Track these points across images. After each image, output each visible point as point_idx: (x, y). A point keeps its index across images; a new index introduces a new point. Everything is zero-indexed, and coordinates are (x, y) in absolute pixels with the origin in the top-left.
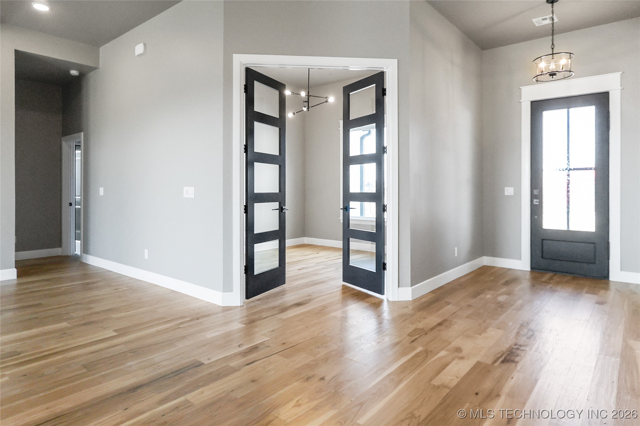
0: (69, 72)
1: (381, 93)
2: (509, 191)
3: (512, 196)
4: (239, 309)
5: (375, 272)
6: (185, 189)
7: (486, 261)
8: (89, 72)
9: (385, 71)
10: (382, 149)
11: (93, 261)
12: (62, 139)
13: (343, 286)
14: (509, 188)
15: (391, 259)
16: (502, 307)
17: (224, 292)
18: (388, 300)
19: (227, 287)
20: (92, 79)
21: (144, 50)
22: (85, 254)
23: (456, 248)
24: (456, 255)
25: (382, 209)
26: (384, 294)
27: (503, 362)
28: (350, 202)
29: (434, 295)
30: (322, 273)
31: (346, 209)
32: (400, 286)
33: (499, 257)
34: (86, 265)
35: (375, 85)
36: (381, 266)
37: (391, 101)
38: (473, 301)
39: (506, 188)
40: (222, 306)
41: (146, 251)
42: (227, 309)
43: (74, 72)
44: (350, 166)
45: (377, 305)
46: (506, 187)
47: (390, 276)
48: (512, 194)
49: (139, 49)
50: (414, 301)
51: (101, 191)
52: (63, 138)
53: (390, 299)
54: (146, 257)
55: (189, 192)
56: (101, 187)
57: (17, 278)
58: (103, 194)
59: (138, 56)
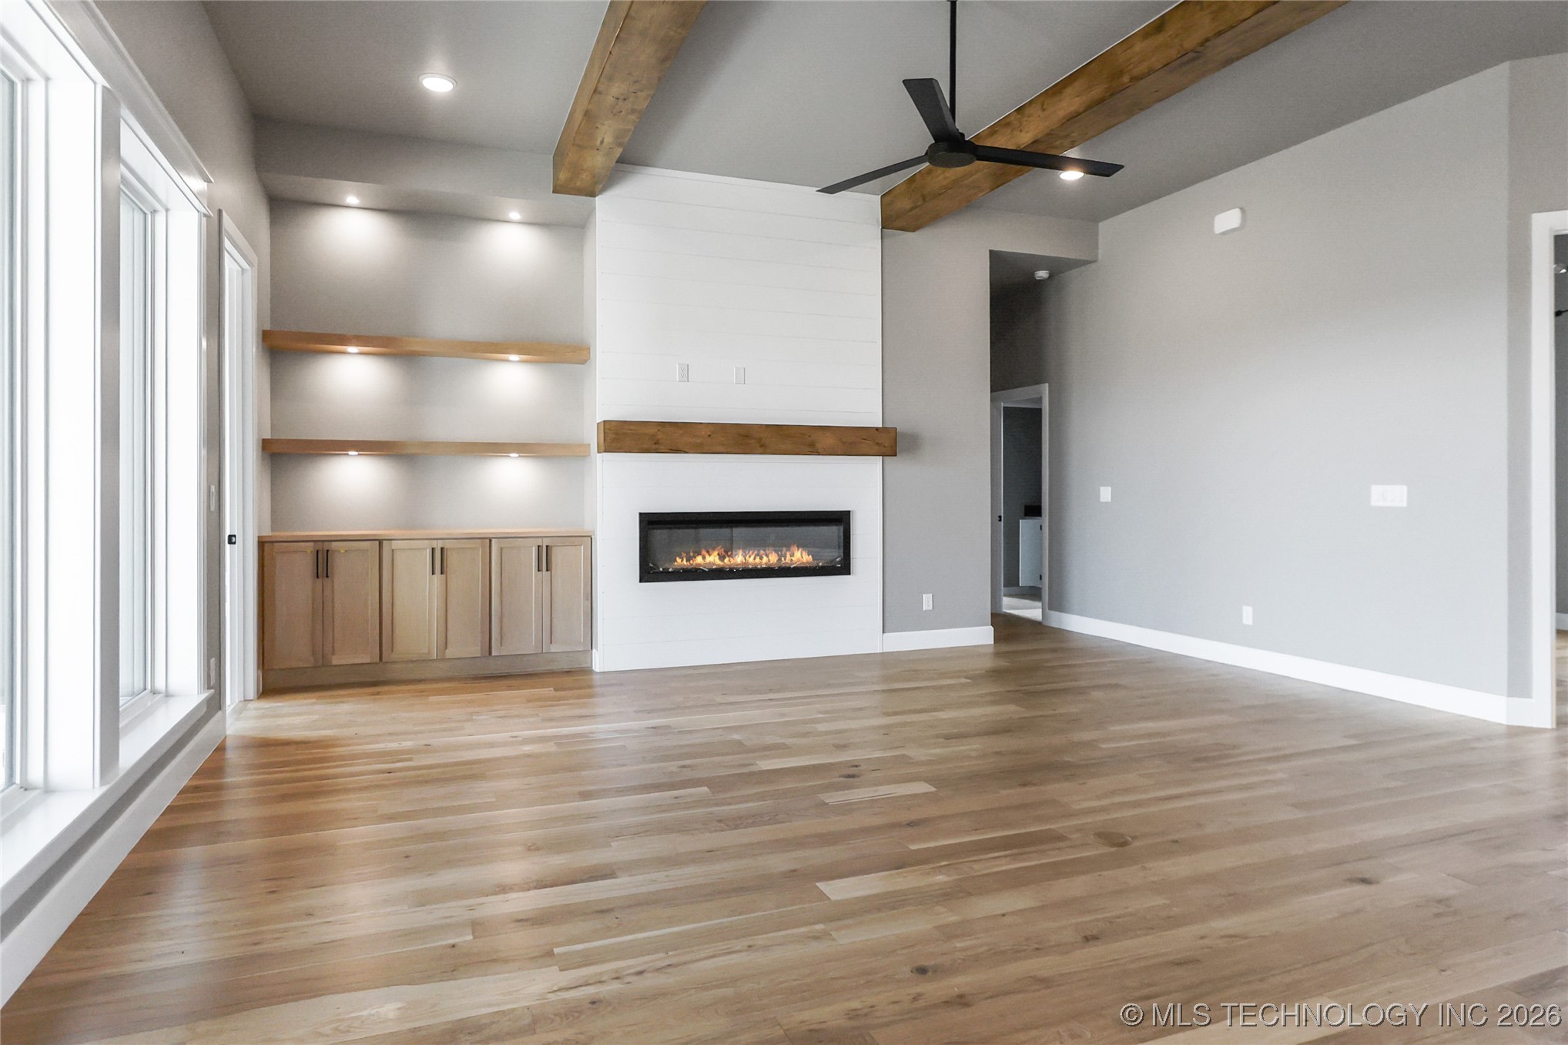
0: (1034, 274)
4: (1551, 734)
6: (1376, 489)
8: (1068, 270)
17: (1507, 696)
19: (1518, 687)
20: (1074, 281)
21: (1242, 222)
34: (1061, 632)
40: (1509, 727)
41: (1248, 610)
43: (1042, 274)
49: (1228, 220)
51: (1105, 494)
54: (1248, 621)
55: (1390, 496)
56: (1104, 486)
57: (995, 643)
58: (1110, 500)
59: (1224, 233)
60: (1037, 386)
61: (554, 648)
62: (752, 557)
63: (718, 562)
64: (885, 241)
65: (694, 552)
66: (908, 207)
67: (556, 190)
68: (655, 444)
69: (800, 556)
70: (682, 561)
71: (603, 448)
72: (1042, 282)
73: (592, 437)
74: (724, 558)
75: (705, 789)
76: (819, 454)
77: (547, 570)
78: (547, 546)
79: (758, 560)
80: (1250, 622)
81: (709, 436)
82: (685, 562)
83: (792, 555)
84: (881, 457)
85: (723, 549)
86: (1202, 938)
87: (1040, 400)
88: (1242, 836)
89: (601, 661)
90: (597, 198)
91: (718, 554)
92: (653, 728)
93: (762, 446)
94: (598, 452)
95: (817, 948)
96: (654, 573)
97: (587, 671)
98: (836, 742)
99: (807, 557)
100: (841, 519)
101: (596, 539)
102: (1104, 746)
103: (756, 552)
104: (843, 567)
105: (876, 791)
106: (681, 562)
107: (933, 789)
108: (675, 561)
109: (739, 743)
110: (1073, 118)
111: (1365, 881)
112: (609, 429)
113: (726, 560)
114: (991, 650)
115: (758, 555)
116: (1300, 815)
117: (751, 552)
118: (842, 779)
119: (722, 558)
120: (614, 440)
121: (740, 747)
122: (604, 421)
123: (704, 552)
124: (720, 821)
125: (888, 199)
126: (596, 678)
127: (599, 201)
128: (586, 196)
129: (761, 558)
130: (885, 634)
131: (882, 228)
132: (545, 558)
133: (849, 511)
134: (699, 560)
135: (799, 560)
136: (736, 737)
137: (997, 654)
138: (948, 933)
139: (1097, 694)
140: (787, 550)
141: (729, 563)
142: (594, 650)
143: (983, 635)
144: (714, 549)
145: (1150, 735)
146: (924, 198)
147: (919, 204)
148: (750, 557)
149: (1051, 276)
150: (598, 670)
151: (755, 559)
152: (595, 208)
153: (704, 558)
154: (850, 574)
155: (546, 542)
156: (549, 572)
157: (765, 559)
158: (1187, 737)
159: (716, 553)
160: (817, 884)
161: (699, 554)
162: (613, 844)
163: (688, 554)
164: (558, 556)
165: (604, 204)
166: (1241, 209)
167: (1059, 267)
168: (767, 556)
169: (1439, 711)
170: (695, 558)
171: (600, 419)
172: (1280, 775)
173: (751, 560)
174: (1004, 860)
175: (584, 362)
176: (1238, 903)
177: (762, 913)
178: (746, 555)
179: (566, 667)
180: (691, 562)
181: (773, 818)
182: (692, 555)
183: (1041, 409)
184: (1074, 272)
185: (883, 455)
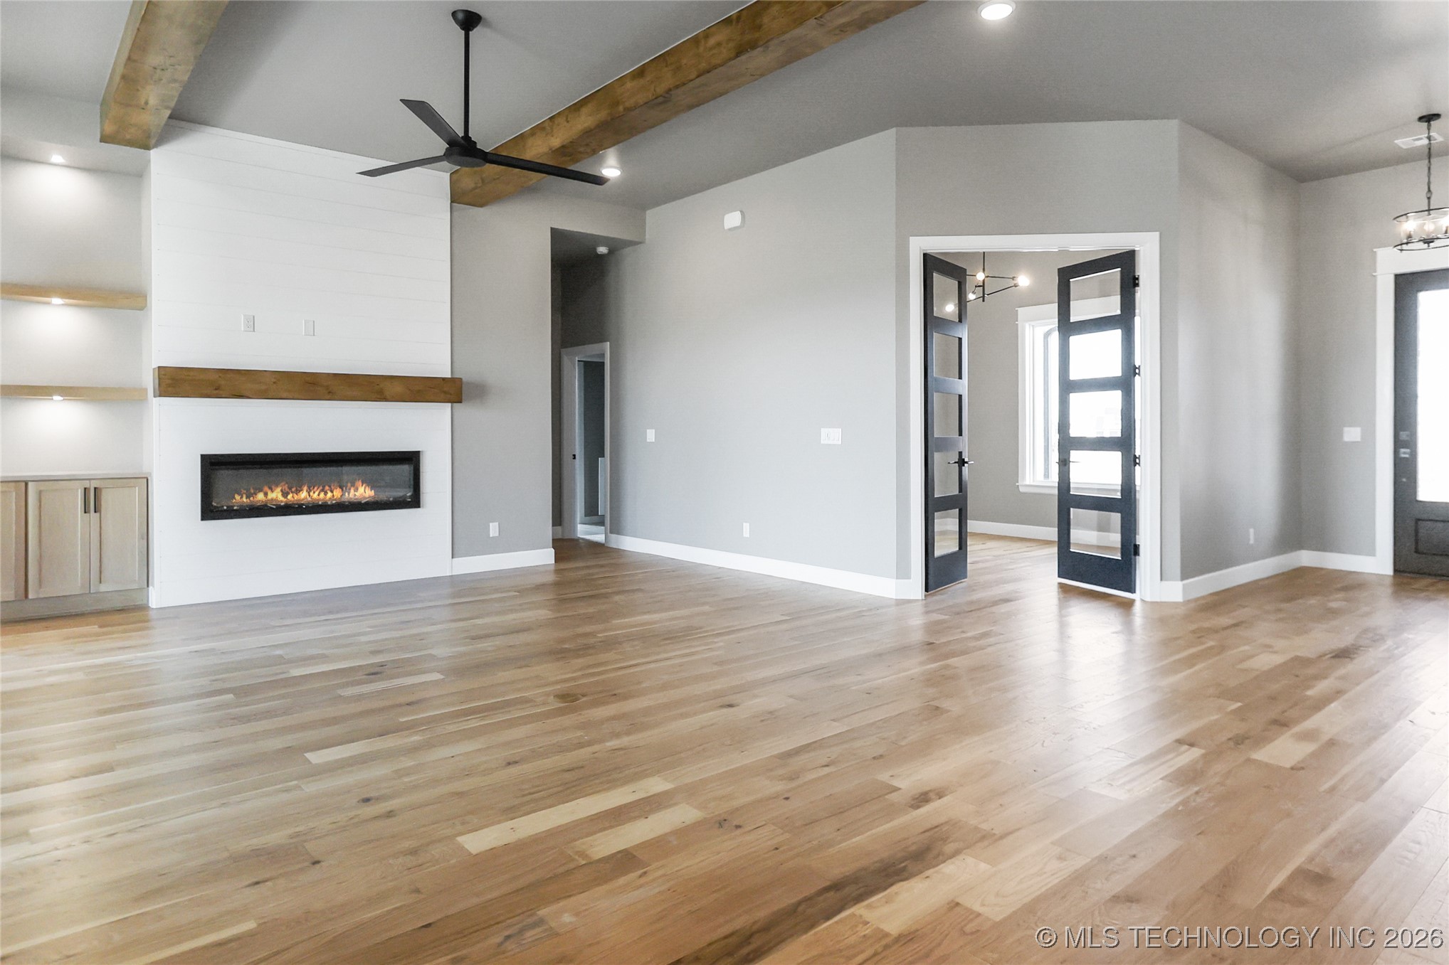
0: (595, 249)
1: (1130, 283)
2: (1352, 434)
3: (1358, 442)
4: (920, 603)
5: (1120, 558)
6: (824, 431)
7: (1306, 558)
8: (623, 248)
9: (1136, 249)
10: (1131, 370)
11: (630, 544)
12: (562, 353)
13: (1059, 584)
14: (1352, 429)
15: (1147, 536)
16: (1334, 613)
17: (897, 579)
18: (1142, 600)
19: (902, 572)
20: (629, 257)
21: (741, 222)
22: (613, 536)
23: (1252, 531)
24: (1252, 542)
25: (1131, 461)
26: (1135, 592)
27: (1333, 657)
28: (1071, 451)
29: (1216, 598)
30: (1012, 569)
31: (1064, 463)
32: (1163, 578)
33: (1331, 551)
34: (618, 551)
35: (1119, 269)
36: (1131, 549)
37: (1146, 296)
38: (1284, 606)
39: (1346, 429)
40: (896, 600)
41: (746, 526)
42: (901, 603)
43: (602, 250)
44: (1071, 394)
45: (1127, 605)
46: (1344, 426)
47: (1146, 566)
48: (1359, 439)
49: (733, 219)
50: (1187, 602)
51: (651, 435)
52: (563, 351)
53: (1148, 599)
54: (746, 534)
55: (832, 436)
56: (650, 428)
57: (555, 562)
58: (654, 440)
59: (730, 229)
60: (601, 344)
61: (103, 588)
62: (317, 493)
63: (281, 498)
64: (455, 214)
65: (254, 489)
66: (473, 185)
67: (105, 139)
68: (216, 389)
69: (363, 492)
70: (242, 498)
71: (158, 392)
72: (602, 256)
73: (149, 381)
74: (288, 494)
75: (231, 696)
76: (386, 400)
77: (95, 512)
78: (95, 488)
79: (322, 495)
80: (748, 535)
81: (274, 383)
82: (244, 499)
83: (356, 490)
84: (450, 404)
85: (287, 485)
86: (594, 753)
87: (603, 355)
88: (664, 687)
89: (157, 598)
90: (151, 151)
91: (282, 491)
92: (196, 651)
93: (330, 392)
94: (155, 397)
95: (285, 797)
96: (216, 511)
97: (144, 608)
98: (373, 649)
99: (370, 491)
100: (411, 459)
101: (152, 481)
102: (599, 635)
103: (321, 488)
104: (414, 501)
105: (391, 683)
106: (240, 500)
107: (442, 677)
108: (234, 498)
109: (281, 656)
110: (588, 133)
111: (731, 706)
112: (165, 375)
113: (290, 497)
114: (553, 568)
115: (322, 490)
116: (716, 668)
117: (316, 488)
118: (364, 677)
119: (285, 494)
120: (169, 385)
121: (280, 660)
122: (159, 367)
123: (266, 489)
124: (234, 719)
125: (455, 177)
126: (152, 614)
127: (154, 154)
128: (140, 147)
129: (326, 493)
130: (454, 559)
131: (452, 202)
132: (93, 499)
133: (419, 452)
134: (260, 496)
135: (362, 495)
136: (278, 652)
137: (557, 571)
138: (399, 774)
139: (617, 598)
140: (352, 486)
141: (293, 499)
142: (151, 588)
143: (546, 556)
144: (277, 486)
145: (642, 625)
146: (483, 180)
147: (479, 185)
148: (314, 493)
149: (611, 252)
150: (154, 607)
151: (319, 495)
152: (149, 161)
153: (266, 494)
154: (419, 507)
155: (94, 484)
156: (98, 514)
157: (329, 494)
158: (667, 624)
159: (279, 489)
160: (305, 754)
161: (261, 490)
162: (117, 747)
163: (248, 490)
164: (107, 498)
165: (160, 160)
166: (741, 211)
167: (616, 247)
168: (332, 492)
169: (858, 593)
170: (256, 494)
171: (155, 365)
172: (721, 644)
173: (315, 496)
174: (474, 721)
175: (142, 309)
176: (634, 728)
177: (244, 780)
178: (311, 491)
179: (119, 605)
180: (251, 499)
181: (286, 712)
182: (252, 491)
183: (604, 363)
184: (628, 250)
185: (452, 402)
